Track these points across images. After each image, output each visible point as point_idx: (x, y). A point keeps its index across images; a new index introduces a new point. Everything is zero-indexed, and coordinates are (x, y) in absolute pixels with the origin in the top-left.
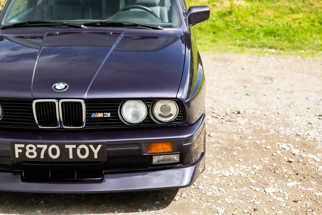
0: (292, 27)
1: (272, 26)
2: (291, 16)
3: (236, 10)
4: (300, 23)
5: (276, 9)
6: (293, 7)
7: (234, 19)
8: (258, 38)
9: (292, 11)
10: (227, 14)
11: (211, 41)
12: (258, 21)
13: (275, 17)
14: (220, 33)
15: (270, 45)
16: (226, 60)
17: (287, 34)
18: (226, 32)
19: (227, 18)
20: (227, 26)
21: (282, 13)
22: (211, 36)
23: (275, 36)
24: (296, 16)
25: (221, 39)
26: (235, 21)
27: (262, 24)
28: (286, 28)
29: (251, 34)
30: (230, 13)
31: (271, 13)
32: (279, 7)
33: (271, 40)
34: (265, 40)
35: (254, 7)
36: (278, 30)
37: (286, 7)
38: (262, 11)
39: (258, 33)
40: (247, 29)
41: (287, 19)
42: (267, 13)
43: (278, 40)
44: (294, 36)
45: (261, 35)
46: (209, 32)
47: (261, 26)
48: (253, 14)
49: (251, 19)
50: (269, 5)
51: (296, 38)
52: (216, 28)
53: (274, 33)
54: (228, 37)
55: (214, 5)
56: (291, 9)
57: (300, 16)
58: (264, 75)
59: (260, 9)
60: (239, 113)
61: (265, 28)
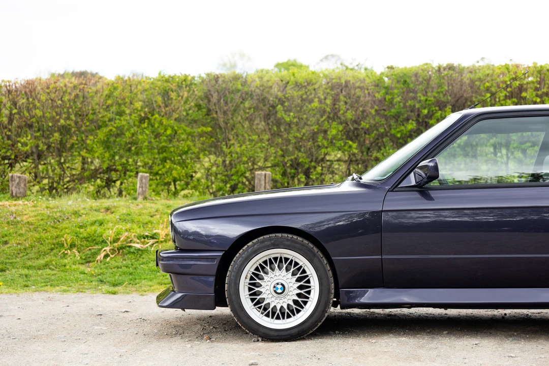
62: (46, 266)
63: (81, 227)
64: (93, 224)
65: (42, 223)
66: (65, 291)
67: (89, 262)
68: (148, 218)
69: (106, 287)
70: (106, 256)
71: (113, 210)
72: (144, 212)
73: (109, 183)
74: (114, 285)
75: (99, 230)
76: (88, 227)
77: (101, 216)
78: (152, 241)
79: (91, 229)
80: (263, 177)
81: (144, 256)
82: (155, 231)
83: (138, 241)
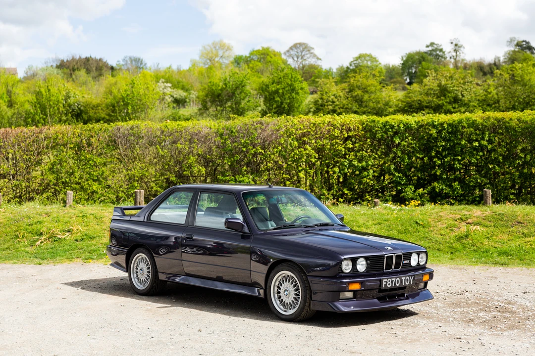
0: (524, 248)
1: (505, 248)
2: (523, 239)
3: (472, 234)
4: (531, 245)
5: (511, 233)
6: (526, 231)
7: (471, 242)
8: (492, 257)
9: (525, 235)
10: (464, 237)
11: (449, 259)
12: (493, 244)
13: (509, 240)
14: (457, 253)
15: (502, 262)
16: (461, 269)
17: (518, 254)
18: (463, 253)
19: (464, 241)
20: (464, 247)
21: (515, 237)
22: (449, 255)
23: (507, 256)
24: (527, 239)
25: (458, 257)
26: (471, 244)
27: (496, 246)
28: (518, 249)
29: (485, 254)
30: (467, 236)
31: (505, 237)
32: (513, 232)
33: (504, 259)
34: (498, 259)
35: (489, 232)
36: (510, 251)
37: (520, 232)
38: (497, 236)
39: (491, 254)
40: (482, 250)
41: (519, 242)
42: (501, 236)
43: (510, 259)
44: (525, 255)
45: (495, 255)
46: (447, 252)
47: (496, 248)
48: (488, 238)
49: (486, 242)
50: (504, 230)
51: (527, 257)
52: (454, 249)
53: (507, 253)
54: (464, 257)
55: (452, 230)
56: (523, 233)
57: (532, 239)
58: (491, 276)
59: (495, 233)
60: (467, 291)
61: (499, 249)
62: (8, 248)
63: (29, 225)
64: (36, 223)
65: (8, 222)
66: (15, 263)
67: (32, 246)
68: (69, 219)
69: (38, 261)
70: (42, 242)
71: (49, 214)
72: (67, 215)
73: (56, 193)
74: (43, 259)
75: (39, 227)
76: (34, 225)
77: (41, 219)
78: (68, 233)
79: (34, 227)
80: (139, 194)
81: (62, 242)
82: (71, 228)
83: (60, 233)
